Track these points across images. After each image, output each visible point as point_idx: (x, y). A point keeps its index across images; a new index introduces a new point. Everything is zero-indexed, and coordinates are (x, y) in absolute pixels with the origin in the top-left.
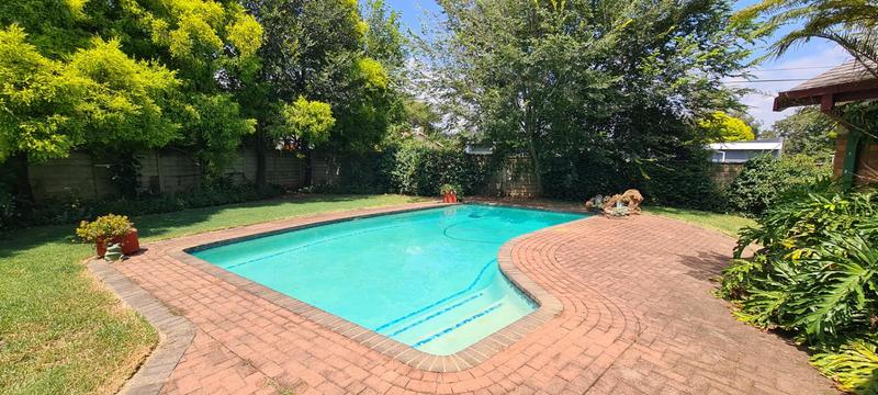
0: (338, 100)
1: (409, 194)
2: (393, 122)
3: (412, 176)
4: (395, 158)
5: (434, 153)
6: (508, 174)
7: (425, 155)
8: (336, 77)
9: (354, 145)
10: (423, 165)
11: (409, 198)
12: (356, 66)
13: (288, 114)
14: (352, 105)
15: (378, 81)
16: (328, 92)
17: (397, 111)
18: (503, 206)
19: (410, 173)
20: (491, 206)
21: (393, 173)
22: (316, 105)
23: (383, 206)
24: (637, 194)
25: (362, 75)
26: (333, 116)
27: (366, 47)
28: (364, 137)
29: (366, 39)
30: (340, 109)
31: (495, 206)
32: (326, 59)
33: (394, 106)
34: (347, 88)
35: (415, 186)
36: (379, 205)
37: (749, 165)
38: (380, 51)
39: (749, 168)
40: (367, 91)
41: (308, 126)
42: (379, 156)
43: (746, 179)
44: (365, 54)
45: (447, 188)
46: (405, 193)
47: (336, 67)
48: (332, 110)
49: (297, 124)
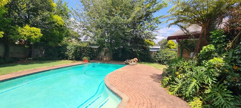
0: (44, 28)
1: (72, 60)
2: (65, 37)
3: (73, 54)
4: (66, 48)
5: (80, 47)
6: (103, 54)
7: (77, 48)
8: (43, 20)
9: (50, 43)
10: (76, 51)
11: (72, 61)
12: (51, 17)
13: (20, 31)
14: (50, 30)
15: (60, 23)
16: (40, 24)
17: (67, 33)
18: (102, 63)
19: (72, 53)
20: (99, 63)
21: (66, 53)
22: (34, 29)
23: (62, 64)
24: (136, 59)
25: (54, 20)
26: (42, 33)
27: (56, 11)
28: (54, 41)
29: (55, 9)
30: (45, 31)
31: (100, 63)
32: (39, 13)
33: (66, 31)
34: (48, 24)
35: (74, 57)
36: (60, 64)
37: (158, 52)
38: (60, 13)
39: (158, 53)
40: (56, 26)
41: (30, 36)
42: (60, 47)
43: (157, 55)
44: (55, 14)
45: (85, 58)
46: (70, 59)
47: (43, 16)
48: (41, 31)
49: (25, 35)
